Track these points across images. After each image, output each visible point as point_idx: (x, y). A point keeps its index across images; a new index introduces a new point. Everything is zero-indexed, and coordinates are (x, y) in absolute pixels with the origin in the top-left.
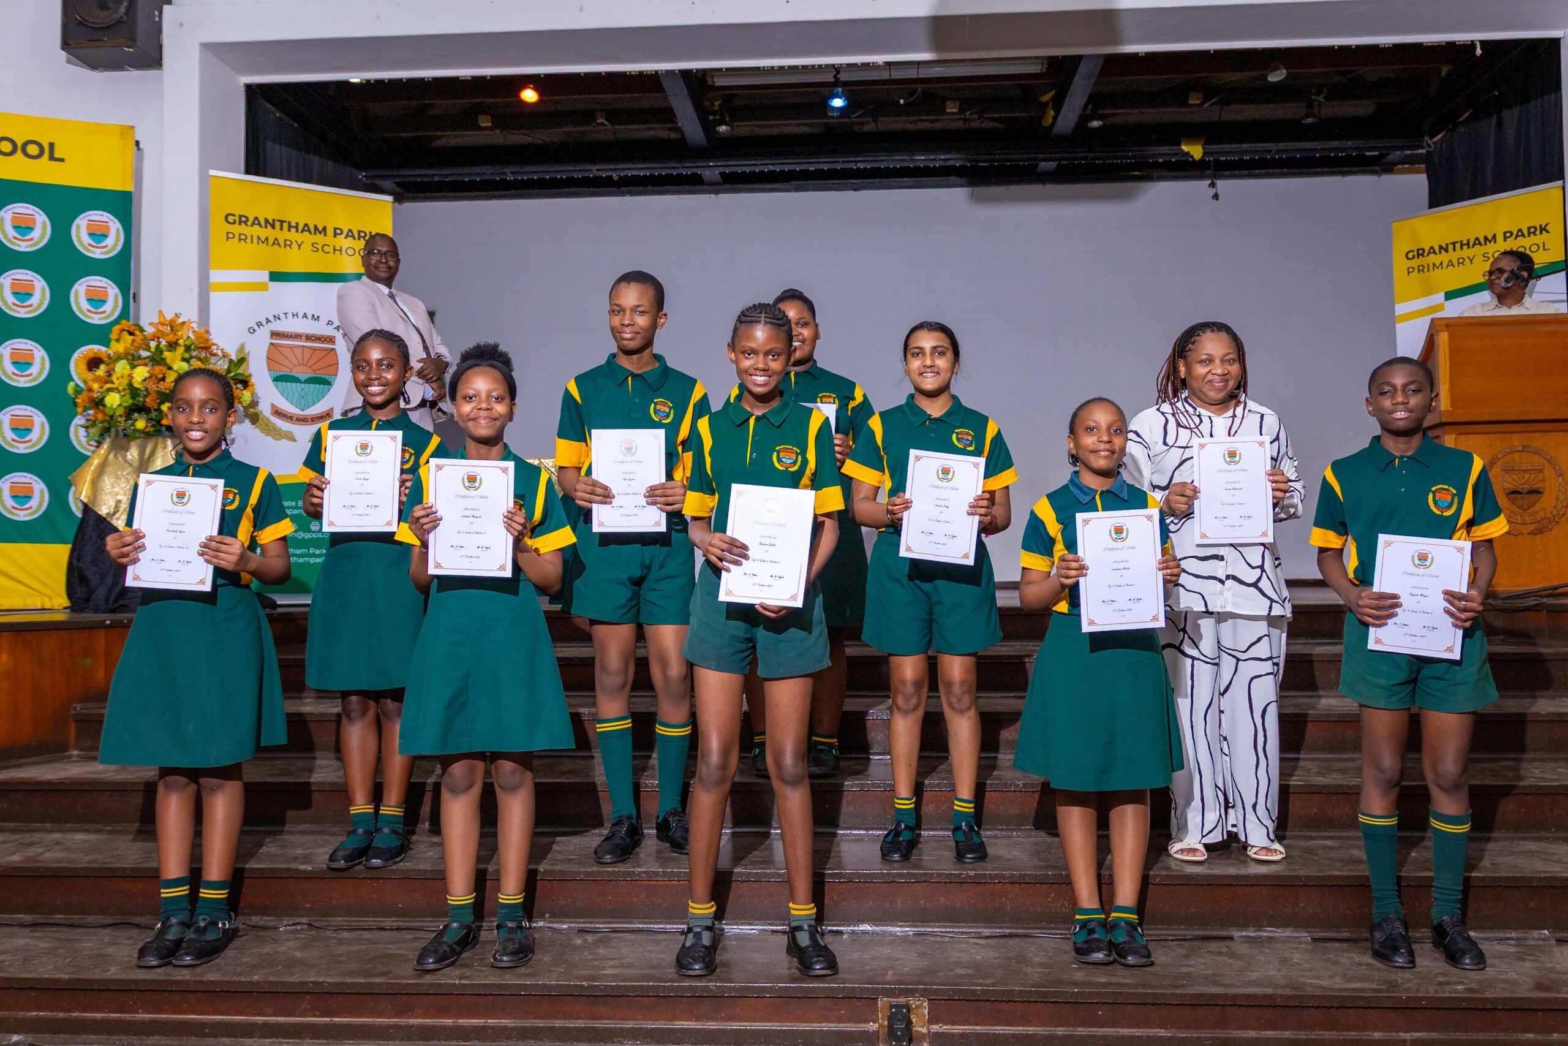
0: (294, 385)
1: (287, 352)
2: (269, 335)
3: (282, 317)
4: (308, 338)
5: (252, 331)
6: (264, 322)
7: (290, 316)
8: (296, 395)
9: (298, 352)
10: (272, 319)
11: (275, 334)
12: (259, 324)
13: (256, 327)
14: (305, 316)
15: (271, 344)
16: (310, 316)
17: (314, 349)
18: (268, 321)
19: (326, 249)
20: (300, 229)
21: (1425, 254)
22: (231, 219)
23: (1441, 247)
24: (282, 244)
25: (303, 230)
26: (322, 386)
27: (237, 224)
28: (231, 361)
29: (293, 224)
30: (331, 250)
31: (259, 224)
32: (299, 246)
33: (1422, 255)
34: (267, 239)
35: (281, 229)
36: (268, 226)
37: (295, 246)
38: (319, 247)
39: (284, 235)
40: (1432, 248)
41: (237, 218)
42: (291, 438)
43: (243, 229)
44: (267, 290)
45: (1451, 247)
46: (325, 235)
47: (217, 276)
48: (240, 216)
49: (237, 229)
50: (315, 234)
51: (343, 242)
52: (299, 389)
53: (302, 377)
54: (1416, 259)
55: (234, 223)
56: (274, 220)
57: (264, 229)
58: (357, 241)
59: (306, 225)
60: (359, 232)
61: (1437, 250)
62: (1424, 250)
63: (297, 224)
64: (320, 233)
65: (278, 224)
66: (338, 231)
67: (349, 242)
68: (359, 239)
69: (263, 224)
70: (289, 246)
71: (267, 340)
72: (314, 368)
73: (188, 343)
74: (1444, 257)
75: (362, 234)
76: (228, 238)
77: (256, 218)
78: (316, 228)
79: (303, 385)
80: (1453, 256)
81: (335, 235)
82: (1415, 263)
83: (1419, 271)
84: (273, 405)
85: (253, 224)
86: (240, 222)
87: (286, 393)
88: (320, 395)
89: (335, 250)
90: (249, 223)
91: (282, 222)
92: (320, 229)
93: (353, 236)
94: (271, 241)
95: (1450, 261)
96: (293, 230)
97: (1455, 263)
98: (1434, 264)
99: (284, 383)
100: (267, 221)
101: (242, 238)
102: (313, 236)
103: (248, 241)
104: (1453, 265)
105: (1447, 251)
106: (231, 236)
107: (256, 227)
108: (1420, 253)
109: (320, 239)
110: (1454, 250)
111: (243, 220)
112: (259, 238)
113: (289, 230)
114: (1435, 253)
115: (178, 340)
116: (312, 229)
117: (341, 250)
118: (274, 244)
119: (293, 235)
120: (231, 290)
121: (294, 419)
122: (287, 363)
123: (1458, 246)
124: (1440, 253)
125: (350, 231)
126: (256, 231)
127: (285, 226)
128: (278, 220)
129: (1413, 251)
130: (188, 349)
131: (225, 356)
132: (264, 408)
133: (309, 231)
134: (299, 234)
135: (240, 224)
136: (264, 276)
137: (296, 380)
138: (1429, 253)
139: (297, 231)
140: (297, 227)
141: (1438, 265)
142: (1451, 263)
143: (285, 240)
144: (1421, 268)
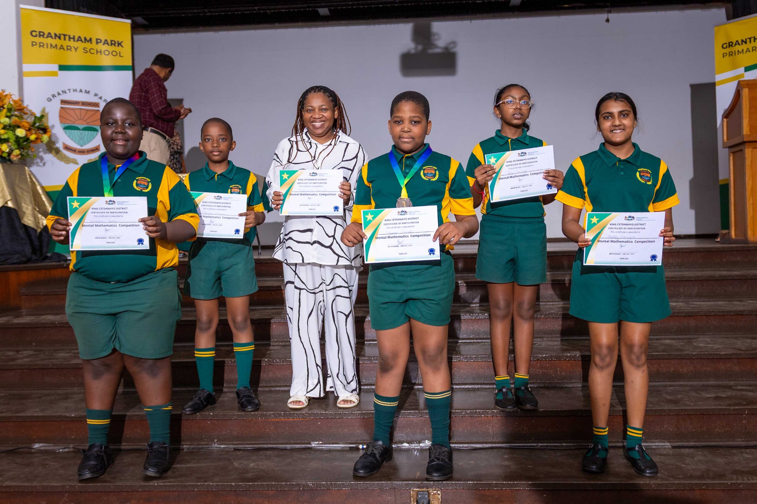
0: (76, 131)
1: (72, 113)
2: (59, 102)
3: (68, 91)
4: (84, 104)
5: (49, 100)
6: (56, 94)
7: (72, 91)
8: (78, 138)
9: (78, 112)
10: (61, 92)
11: (63, 102)
12: (54, 96)
13: (51, 98)
14: (81, 91)
15: (62, 108)
16: (84, 91)
17: (87, 110)
18: (59, 94)
19: (92, 51)
20: (76, 38)
21: (733, 45)
22: (34, 34)
23: (742, 41)
24: (65, 48)
25: (78, 40)
26: (93, 132)
27: (38, 38)
28: (35, 117)
29: (72, 37)
30: (95, 52)
31: (51, 37)
32: (76, 49)
33: (732, 46)
34: (56, 45)
35: (65, 39)
36: (57, 38)
37: (73, 49)
38: (88, 50)
39: (67, 43)
40: (737, 41)
41: (38, 33)
42: (75, 162)
43: (41, 40)
44: (57, 76)
45: (748, 40)
46: (91, 43)
47: (27, 68)
48: (40, 32)
49: (38, 40)
50: (85, 42)
51: (102, 47)
52: (79, 134)
53: (81, 127)
54: (728, 48)
55: (36, 36)
56: (60, 34)
57: (54, 40)
58: (110, 47)
59: (79, 37)
60: (112, 41)
61: (740, 43)
62: (732, 43)
63: (74, 36)
64: (88, 42)
65: (62, 37)
66: (99, 41)
67: (106, 47)
68: (111, 45)
69: (53, 36)
70: (70, 49)
71: (59, 105)
72: (88, 121)
73: (9, 107)
74: (744, 47)
75: (113, 42)
76: (33, 45)
77: (49, 33)
78: (85, 39)
79: (81, 132)
80: (749, 46)
81: (97, 43)
82: (727, 51)
83: (730, 55)
84: (64, 144)
85: (48, 37)
86: (40, 36)
87: (71, 136)
88: (92, 138)
89: (97, 52)
90: (45, 36)
91: (65, 35)
92: (88, 39)
93: (108, 44)
94: (59, 47)
95: (748, 49)
96: (72, 40)
97: (751, 50)
98: (738, 51)
99: (70, 131)
100: (56, 35)
101: (41, 45)
102: (84, 44)
103: (45, 46)
104: (749, 51)
105: (746, 43)
106: (34, 44)
107: (50, 39)
108: (730, 44)
109: (88, 45)
110: (750, 42)
111: (41, 34)
112: (51, 45)
113: (70, 40)
114: (739, 44)
115: (4, 105)
116: (83, 40)
117: (101, 52)
118: (60, 48)
119: (72, 43)
120: (36, 76)
121: (77, 151)
122: (72, 120)
123: (752, 40)
124: (742, 44)
125: (106, 40)
126: (50, 41)
127: (67, 37)
128: (63, 34)
129: (726, 44)
130: (9, 110)
131: (33, 114)
132: (60, 145)
133: (81, 41)
134: (76, 43)
135: (40, 37)
136: (55, 67)
137: (77, 129)
138: (736, 44)
139: (74, 41)
140: (74, 38)
141: (740, 51)
142: (748, 50)
143: (68, 46)
144: (731, 53)
